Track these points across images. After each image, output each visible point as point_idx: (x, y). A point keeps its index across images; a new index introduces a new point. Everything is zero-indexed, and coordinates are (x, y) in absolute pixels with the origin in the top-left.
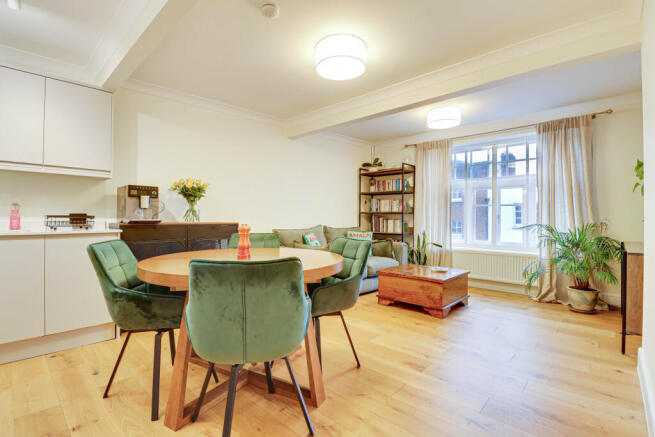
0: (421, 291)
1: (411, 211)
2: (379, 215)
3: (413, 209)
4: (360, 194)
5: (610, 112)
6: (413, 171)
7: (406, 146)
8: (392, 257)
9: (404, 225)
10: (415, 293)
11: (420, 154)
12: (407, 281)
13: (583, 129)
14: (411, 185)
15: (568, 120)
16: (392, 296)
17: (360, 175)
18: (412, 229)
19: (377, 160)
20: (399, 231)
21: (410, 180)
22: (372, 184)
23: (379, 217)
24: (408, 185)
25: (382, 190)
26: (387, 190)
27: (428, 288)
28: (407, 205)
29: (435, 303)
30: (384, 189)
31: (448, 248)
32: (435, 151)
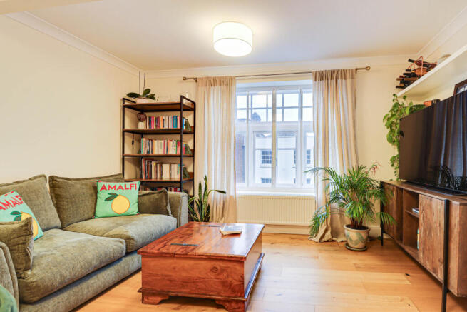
0: (212, 275)
1: (190, 153)
2: (150, 158)
3: (193, 151)
4: (124, 131)
5: (368, 68)
6: (192, 108)
7: (185, 79)
8: (167, 214)
9: (183, 170)
10: (203, 280)
11: (201, 89)
12: (191, 262)
13: (349, 80)
14: (191, 124)
15: (338, 71)
16: (166, 289)
17: (124, 107)
18: (192, 175)
19: (148, 91)
20: (176, 177)
21: (189, 117)
22: (141, 120)
23: (151, 161)
24: (187, 124)
25: (154, 127)
26: (161, 127)
27: (223, 270)
28: (187, 146)
29: (234, 291)
30: (157, 126)
31: (232, 193)
32: (218, 87)
